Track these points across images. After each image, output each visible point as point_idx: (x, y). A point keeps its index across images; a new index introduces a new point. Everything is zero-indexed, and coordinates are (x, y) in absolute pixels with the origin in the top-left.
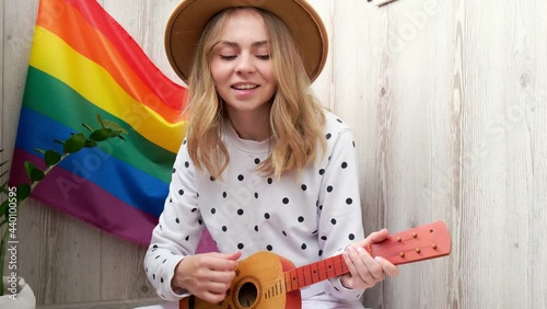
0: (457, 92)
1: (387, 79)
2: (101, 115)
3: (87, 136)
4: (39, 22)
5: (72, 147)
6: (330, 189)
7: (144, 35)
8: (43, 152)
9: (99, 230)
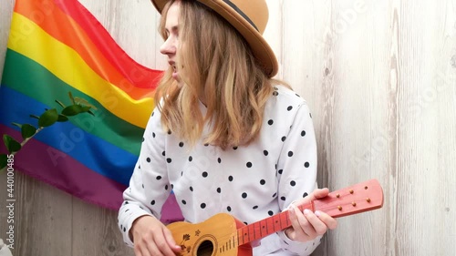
0: (393, 71)
1: (330, 60)
2: (72, 92)
3: (60, 112)
4: (16, 9)
5: (45, 121)
6: (291, 154)
7: (111, 20)
8: (20, 126)
9: (70, 195)
